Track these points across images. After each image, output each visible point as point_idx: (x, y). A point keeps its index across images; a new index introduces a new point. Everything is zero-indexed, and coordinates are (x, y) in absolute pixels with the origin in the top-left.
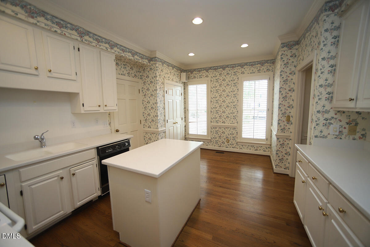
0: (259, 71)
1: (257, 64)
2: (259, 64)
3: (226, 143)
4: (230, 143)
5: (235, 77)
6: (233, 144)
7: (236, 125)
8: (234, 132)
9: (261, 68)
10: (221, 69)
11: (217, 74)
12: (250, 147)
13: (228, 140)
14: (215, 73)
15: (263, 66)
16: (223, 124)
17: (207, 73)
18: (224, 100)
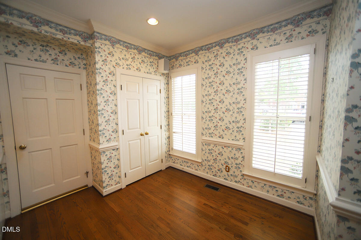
0: (289, 39)
1: (286, 26)
2: (288, 24)
3: (225, 172)
4: (231, 172)
5: (241, 58)
6: (236, 177)
7: (241, 143)
8: (238, 155)
9: (294, 33)
10: (218, 47)
11: (211, 56)
12: (267, 188)
13: (227, 168)
14: (208, 54)
15: (298, 26)
16: (220, 140)
17: (196, 57)
18: (222, 99)
